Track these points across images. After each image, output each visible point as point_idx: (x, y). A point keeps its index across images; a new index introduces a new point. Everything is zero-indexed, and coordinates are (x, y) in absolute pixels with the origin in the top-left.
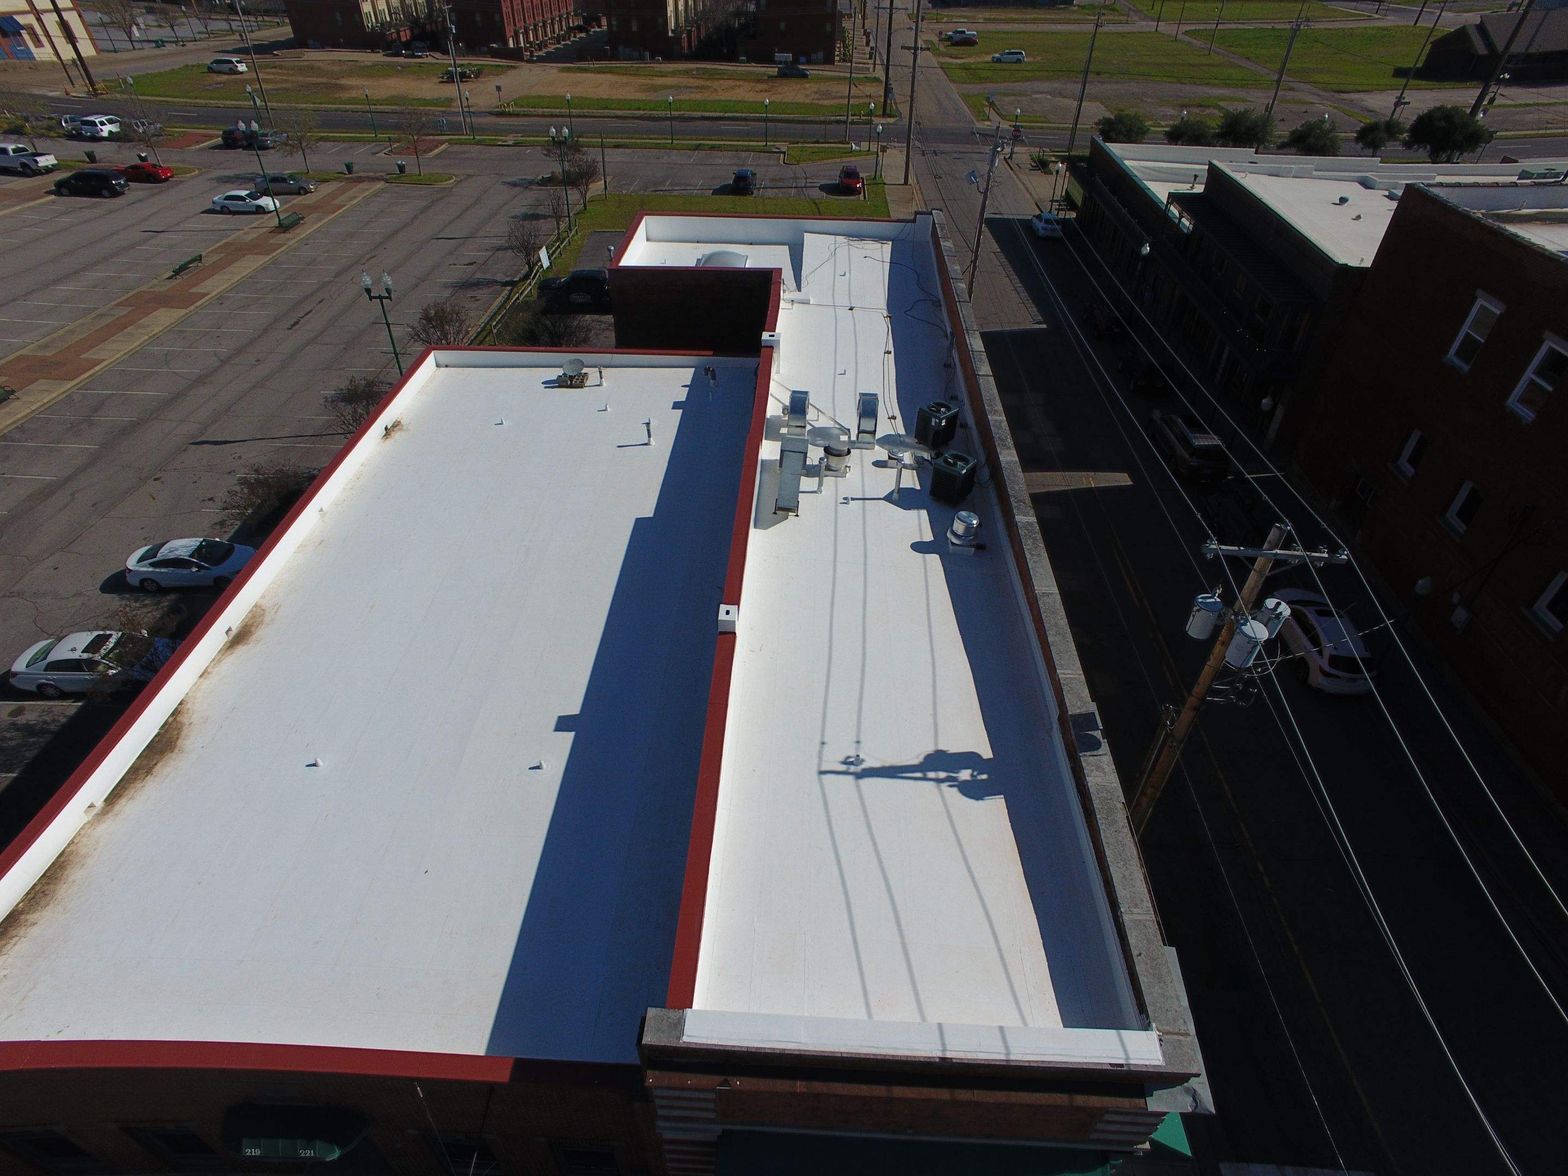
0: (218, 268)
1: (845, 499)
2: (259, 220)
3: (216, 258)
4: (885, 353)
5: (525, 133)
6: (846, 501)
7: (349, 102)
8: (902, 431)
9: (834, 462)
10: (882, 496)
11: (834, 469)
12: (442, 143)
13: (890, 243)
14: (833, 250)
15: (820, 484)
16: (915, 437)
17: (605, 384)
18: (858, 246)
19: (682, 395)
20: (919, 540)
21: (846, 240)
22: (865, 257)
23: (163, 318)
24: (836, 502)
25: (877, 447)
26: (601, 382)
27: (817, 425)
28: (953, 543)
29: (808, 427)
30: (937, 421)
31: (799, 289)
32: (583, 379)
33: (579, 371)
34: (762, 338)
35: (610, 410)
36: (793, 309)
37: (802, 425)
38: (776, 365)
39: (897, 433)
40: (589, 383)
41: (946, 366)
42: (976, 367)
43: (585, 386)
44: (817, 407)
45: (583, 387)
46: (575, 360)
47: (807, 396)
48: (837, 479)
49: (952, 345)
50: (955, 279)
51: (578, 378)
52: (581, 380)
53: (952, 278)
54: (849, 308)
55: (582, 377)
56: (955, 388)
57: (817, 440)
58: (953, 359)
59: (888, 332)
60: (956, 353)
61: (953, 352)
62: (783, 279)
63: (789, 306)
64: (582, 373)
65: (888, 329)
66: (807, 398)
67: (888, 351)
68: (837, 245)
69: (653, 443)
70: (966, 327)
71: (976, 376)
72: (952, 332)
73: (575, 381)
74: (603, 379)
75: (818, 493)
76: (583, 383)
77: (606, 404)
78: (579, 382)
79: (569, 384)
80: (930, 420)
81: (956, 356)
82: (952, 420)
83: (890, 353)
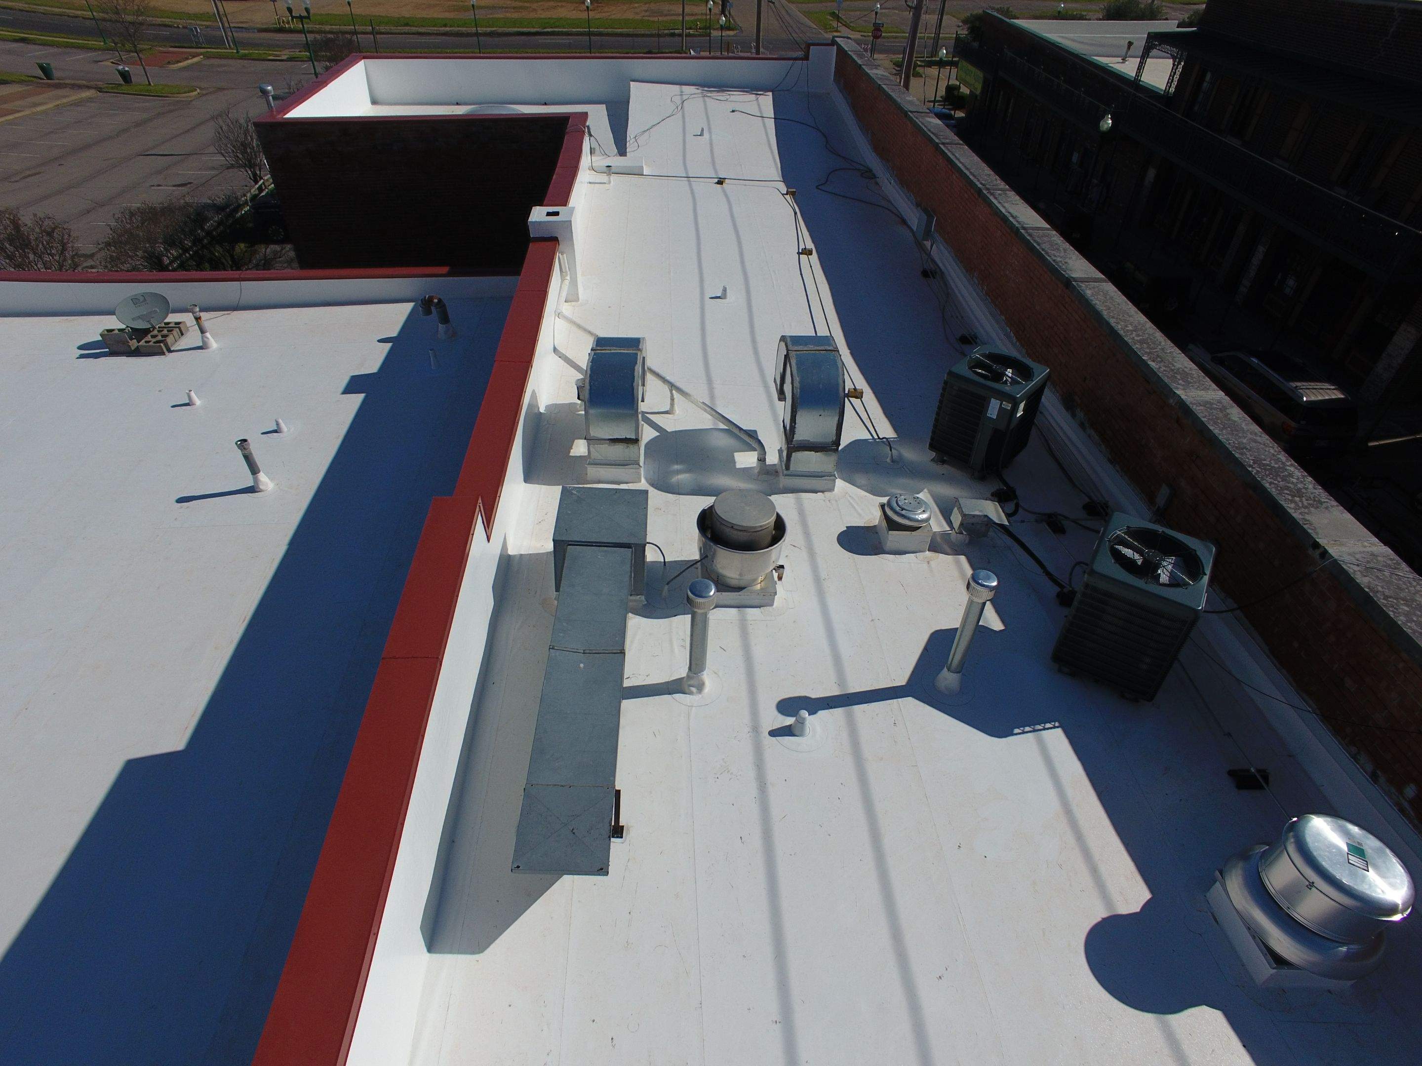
1: (788, 706)
4: (799, 253)
6: (790, 721)
8: (886, 430)
9: (729, 563)
10: (901, 679)
11: (734, 583)
13: (770, 94)
14: (679, 102)
15: (696, 663)
16: (932, 447)
17: (214, 344)
18: (718, 98)
19: (372, 362)
20: (1103, 914)
21: (699, 91)
22: (733, 111)
24: (755, 729)
25: (840, 483)
26: (203, 341)
27: (670, 424)
28: (1279, 961)
29: (648, 434)
30: (1008, 406)
31: (622, 152)
32: (165, 336)
33: (165, 318)
34: (530, 220)
35: (198, 402)
36: (610, 182)
37: (628, 437)
38: (567, 282)
39: (876, 437)
40: (183, 343)
41: (926, 274)
42: (1054, 261)
43: (170, 351)
44: (668, 378)
45: (163, 354)
46: (142, 299)
47: (637, 354)
48: (749, 617)
49: (927, 234)
50: (915, 112)
51: (155, 332)
52: (160, 338)
53: (911, 112)
54: (716, 180)
55: (165, 332)
56: (962, 317)
57: (678, 472)
58: (933, 261)
59: (795, 217)
60: (942, 248)
61: (929, 248)
62: (588, 127)
63: (604, 178)
64: (168, 323)
65: (796, 213)
66: (636, 363)
67: (805, 249)
68: (685, 97)
69: (261, 487)
70: (981, 184)
71: (1068, 283)
72: (925, 211)
73: (146, 342)
74: (208, 335)
75: (691, 693)
76: (162, 344)
77: (190, 391)
78: (154, 343)
79: (133, 349)
80: (983, 404)
81: (941, 255)
82: (1035, 399)
83: (809, 252)
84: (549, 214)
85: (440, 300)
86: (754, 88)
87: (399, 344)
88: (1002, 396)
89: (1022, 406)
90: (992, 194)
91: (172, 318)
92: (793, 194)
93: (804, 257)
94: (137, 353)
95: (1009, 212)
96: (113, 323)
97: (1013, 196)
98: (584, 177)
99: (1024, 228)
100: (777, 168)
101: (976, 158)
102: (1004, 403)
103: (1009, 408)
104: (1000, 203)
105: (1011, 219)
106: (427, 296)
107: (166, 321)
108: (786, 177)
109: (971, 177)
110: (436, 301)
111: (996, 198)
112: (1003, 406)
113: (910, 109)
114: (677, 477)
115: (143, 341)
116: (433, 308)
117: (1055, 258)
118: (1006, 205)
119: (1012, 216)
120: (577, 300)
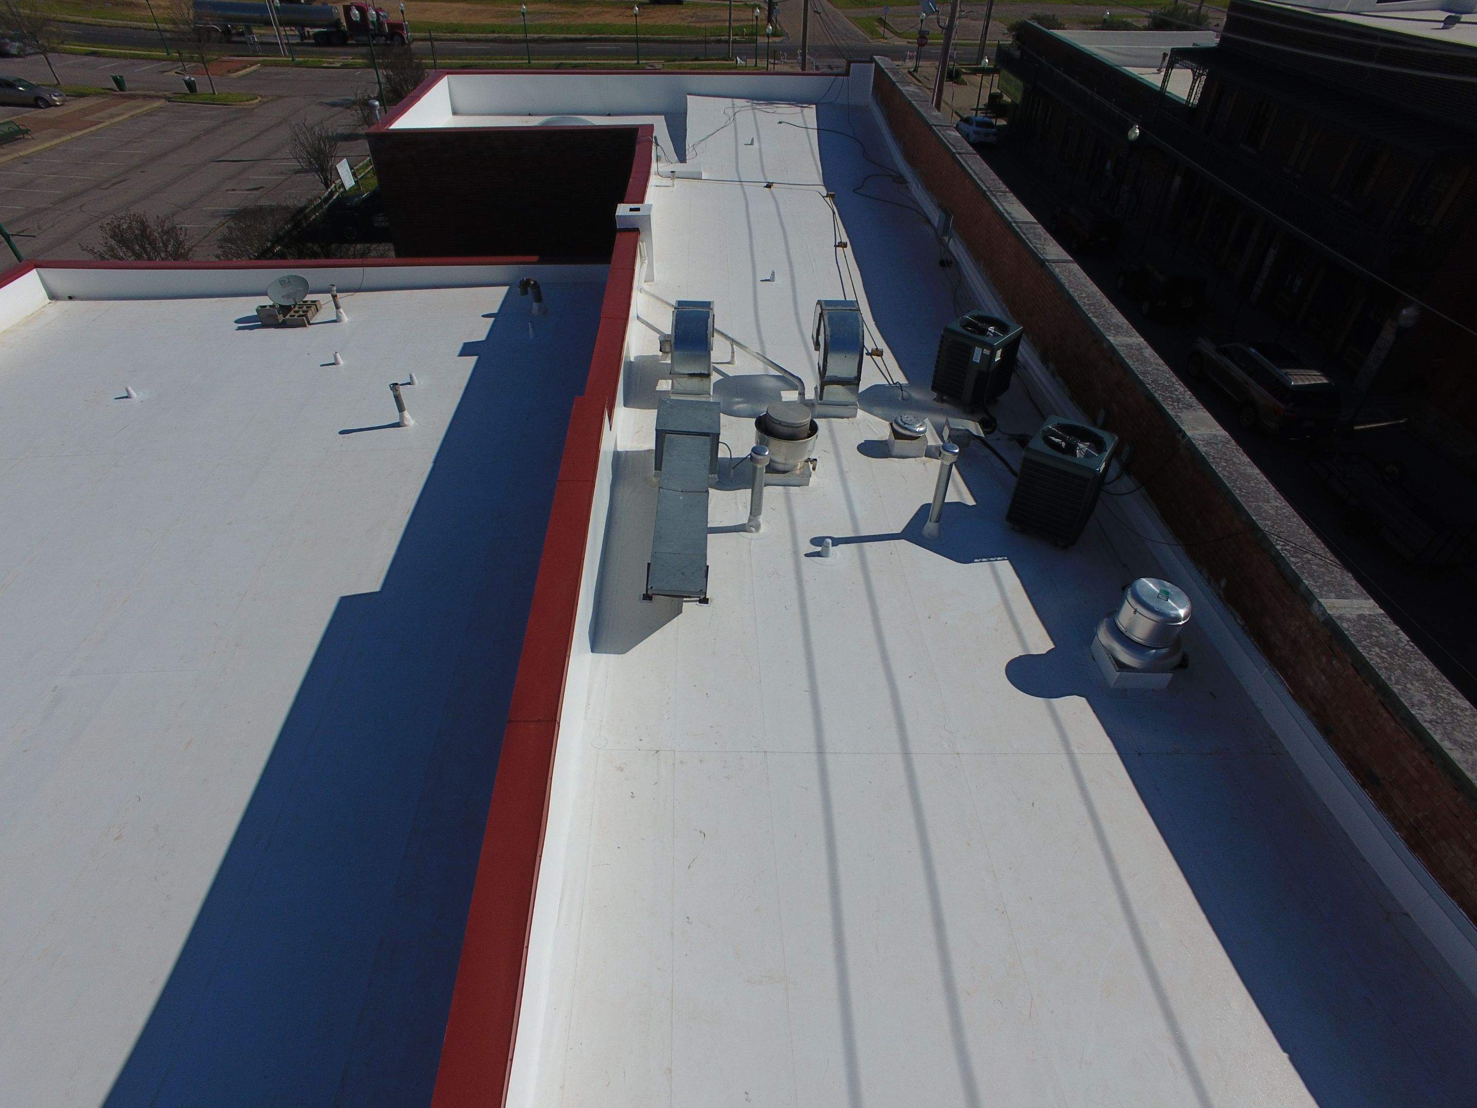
1: (816, 541)
4: (836, 246)
5: (357, 55)
6: (819, 549)
8: (899, 377)
9: (778, 451)
10: (898, 530)
11: (780, 467)
13: (814, 106)
14: (731, 114)
15: (755, 509)
16: (934, 388)
17: (345, 318)
18: (767, 110)
19: (480, 331)
20: (1019, 652)
21: (749, 104)
22: (780, 123)
24: (796, 553)
25: (860, 413)
26: (338, 316)
27: (731, 371)
28: (1121, 666)
29: (715, 377)
30: (987, 352)
31: (682, 158)
32: (306, 311)
33: (304, 298)
34: (617, 214)
35: (341, 362)
36: (673, 185)
37: (703, 372)
38: (645, 265)
39: (891, 383)
40: (318, 318)
41: (943, 264)
42: (1035, 247)
43: (310, 324)
44: (730, 335)
45: (305, 326)
46: (287, 281)
47: (709, 312)
48: (791, 492)
49: (946, 231)
50: (938, 126)
51: (297, 309)
52: (301, 313)
53: (935, 126)
54: (765, 184)
55: (305, 308)
56: (970, 298)
57: (738, 403)
58: (950, 253)
59: (834, 217)
60: (957, 241)
61: (947, 242)
62: (655, 138)
63: (668, 182)
64: (306, 301)
65: (834, 213)
66: (709, 317)
67: (841, 242)
68: (736, 109)
69: (406, 423)
70: (986, 187)
71: (1042, 263)
72: (945, 211)
73: (291, 316)
74: (341, 310)
75: (751, 532)
76: (304, 318)
77: (336, 353)
78: (298, 317)
79: (280, 321)
80: (969, 352)
81: (956, 248)
82: (1011, 349)
83: (844, 245)
84: (631, 210)
85: (535, 282)
86: (798, 101)
87: (500, 319)
88: (984, 345)
89: (999, 353)
90: (994, 195)
91: (310, 298)
92: (832, 196)
93: (840, 249)
94: (284, 325)
95: (1006, 210)
96: (266, 301)
97: (1010, 195)
98: (653, 180)
99: (1015, 222)
100: (819, 174)
101: (986, 166)
102: (985, 350)
103: (988, 354)
104: (999, 202)
105: (1006, 215)
106: (525, 279)
107: (305, 300)
108: (826, 184)
109: (979, 182)
110: (532, 282)
111: (997, 199)
112: (984, 352)
113: (934, 123)
114: (737, 406)
115: (289, 315)
116: (529, 289)
117: (1035, 245)
118: (1004, 204)
119: (1007, 213)
120: (653, 280)
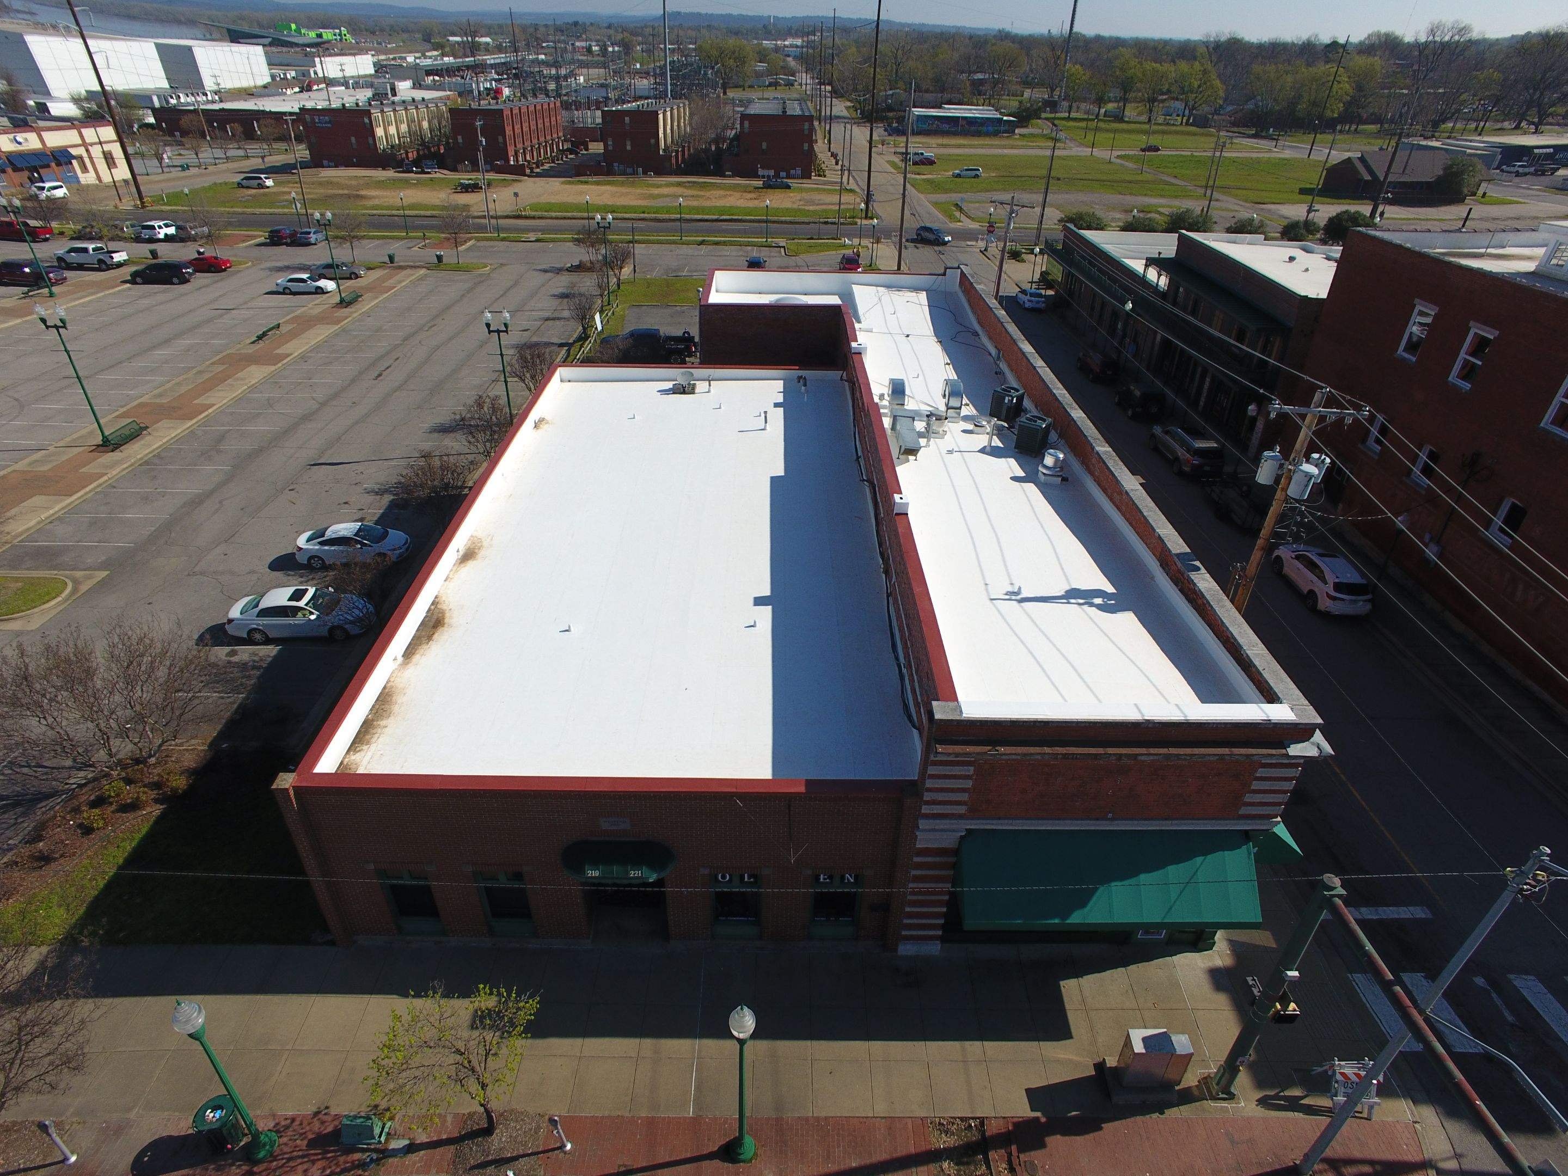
0: (293, 335)
1: (950, 451)
2: (319, 298)
3: (290, 327)
4: (945, 364)
5: (543, 231)
6: (950, 453)
7: (374, 208)
8: (976, 413)
9: (935, 425)
10: (977, 450)
11: (936, 433)
12: (470, 239)
13: (925, 293)
14: (878, 296)
15: (930, 442)
16: (988, 414)
17: (713, 391)
18: (897, 294)
19: (779, 398)
20: (1015, 475)
21: (887, 290)
22: (906, 301)
23: (256, 373)
24: (944, 453)
25: (961, 421)
26: (708, 391)
28: (1045, 474)
31: (859, 321)
32: (693, 388)
34: (851, 347)
35: (723, 408)
36: (865, 335)
37: (902, 403)
39: (973, 414)
40: (698, 391)
41: (996, 373)
42: (1032, 362)
43: (694, 394)
44: (912, 393)
46: (687, 373)
47: (904, 382)
48: (940, 441)
49: (998, 358)
51: (688, 387)
52: (691, 389)
53: (993, 308)
54: (905, 335)
55: (691, 386)
58: (1000, 367)
59: (942, 351)
60: (1003, 363)
61: (999, 363)
62: (848, 311)
63: (862, 333)
66: (904, 384)
67: (947, 362)
68: (880, 295)
69: (767, 429)
71: (1035, 367)
72: (998, 349)
73: (686, 390)
74: (711, 389)
75: (927, 448)
76: (693, 391)
79: (683, 392)
80: (1004, 398)
81: (1003, 366)
82: (1020, 399)
83: (949, 364)
84: (858, 344)
85: (805, 377)
86: (916, 289)
87: (785, 392)
88: (1009, 396)
89: (1015, 399)
90: (1018, 341)
91: (693, 382)
92: (940, 342)
93: (947, 366)
94: (685, 393)
95: (1023, 347)
96: (674, 383)
97: (1026, 342)
99: (1026, 352)
100: (932, 331)
101: (1016, 328)
103: (1011, 399)
105: (1023, 349)
106: (799, 375)
107: (690, 382)
108: (936, 335)
109: (1012, 335)
110: (803, 377)
111: (1019, 343)
112: (1009, 398)
116: (801, 380)
118: (1022, 345)
